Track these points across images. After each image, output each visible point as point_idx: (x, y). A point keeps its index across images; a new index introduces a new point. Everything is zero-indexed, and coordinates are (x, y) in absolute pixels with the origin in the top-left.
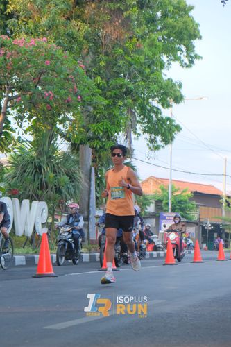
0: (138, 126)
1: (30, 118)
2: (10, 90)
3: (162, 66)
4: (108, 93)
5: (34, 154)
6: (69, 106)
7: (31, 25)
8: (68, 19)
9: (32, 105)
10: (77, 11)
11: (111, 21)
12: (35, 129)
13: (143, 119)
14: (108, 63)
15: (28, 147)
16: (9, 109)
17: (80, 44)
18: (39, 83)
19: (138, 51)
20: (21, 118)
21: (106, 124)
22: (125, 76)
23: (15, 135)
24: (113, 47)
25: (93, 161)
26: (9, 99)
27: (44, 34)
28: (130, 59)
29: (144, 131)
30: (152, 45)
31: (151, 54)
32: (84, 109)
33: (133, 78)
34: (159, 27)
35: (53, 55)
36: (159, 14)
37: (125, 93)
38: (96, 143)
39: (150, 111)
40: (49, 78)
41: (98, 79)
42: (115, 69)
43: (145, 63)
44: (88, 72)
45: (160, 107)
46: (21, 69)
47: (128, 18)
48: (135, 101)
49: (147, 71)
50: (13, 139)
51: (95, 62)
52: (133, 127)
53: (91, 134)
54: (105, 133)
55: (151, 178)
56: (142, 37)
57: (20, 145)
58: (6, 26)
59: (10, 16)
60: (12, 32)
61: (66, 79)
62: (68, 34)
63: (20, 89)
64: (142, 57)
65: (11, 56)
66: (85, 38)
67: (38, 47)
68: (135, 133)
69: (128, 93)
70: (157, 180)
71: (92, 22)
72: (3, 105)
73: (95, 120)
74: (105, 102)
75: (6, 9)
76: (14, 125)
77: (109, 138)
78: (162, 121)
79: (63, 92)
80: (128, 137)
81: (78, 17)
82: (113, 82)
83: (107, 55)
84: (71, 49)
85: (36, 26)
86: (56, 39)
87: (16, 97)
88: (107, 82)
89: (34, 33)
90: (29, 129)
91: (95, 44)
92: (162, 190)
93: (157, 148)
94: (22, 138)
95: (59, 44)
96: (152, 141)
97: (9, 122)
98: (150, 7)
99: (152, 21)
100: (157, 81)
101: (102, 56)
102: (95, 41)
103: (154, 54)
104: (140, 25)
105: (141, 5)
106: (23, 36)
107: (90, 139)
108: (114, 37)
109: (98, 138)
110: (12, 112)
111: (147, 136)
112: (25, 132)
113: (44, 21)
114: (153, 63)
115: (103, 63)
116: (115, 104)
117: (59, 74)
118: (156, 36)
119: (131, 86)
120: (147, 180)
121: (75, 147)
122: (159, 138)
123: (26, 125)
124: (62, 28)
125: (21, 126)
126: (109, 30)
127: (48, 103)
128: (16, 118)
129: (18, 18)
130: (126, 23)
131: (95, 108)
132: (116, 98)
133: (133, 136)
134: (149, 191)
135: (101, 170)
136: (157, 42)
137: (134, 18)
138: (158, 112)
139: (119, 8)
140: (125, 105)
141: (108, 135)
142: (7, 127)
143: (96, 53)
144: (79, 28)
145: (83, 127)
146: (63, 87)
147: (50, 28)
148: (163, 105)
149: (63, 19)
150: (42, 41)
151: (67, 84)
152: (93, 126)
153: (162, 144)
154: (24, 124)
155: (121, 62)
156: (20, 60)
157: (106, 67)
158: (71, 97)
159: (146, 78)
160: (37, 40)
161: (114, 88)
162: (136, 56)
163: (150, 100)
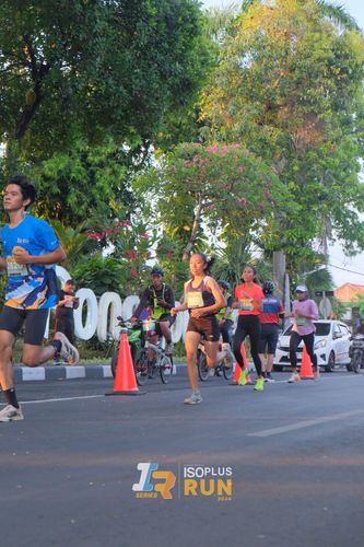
0: (333, 231)
1: (223, 225)
2: (203, 197)
3: (358, 169)
4: (302, 199)
5: (227, 261)
6: (262, 212)
7: (223, 132)
8: (260, 124)
9: (225, 212)
10: (269, 116)
11: (304, 125)
12: (228, 236)
13: (338, 224)
14: (302, 168)
15: (220, 254)
16: (202, 217)
17: (273, 150)
18: (232, 190)
19: (333, 154)
20: (215, 225)
21: (300, 230)
22: (319, 180)
23: (209, 243)
24: (307, 151)
25: (287, 268)
26: (202, 206)
27: (237, 141)
28: (324, 163)
29: (340, 237)
30: (347, 148)
31: (346, 157)
32: (278, 215)
33: (327, 182)
34: (354, 129)
35: (245, 161)
36: (354, 116)
37: (320, 198)
38: (291, 250)
39: (345, 216)
40: (243, 184)
41: (292, 184)
42: (309, 174)
43: (339, 166)
44: (281, 177)
45: (356, 211)
46: (215, 176)
47: (322, 121)
48: (330, 205)
49: (343, 174)
50: (206, 246)
51: (288, 167)
52: (328, 233)
53: (285, 240)
54: (298, 239)
55: (347, 284)
56: (337, 140)
57: (212, 252)
58: (198, 134)
59: (202, 124)
60: (204, 139)
61: (259, 185)
62: (261, 140)
63: (212, 196)
64: (337, 161)
65: (203, 164)
66: (278, 143)
67: (231, 154)
68: (330, 239)
69: (323, 197)
70: (353, 287)
71: (285, 126)
72: (196, 213)
73: (289, 226)
74: (300, 207)
75: (198, 117)
76: (207, 232)
77: (303, 245)
78: (358, 226)
79: (256, 198)
80: (323, 243)
81: (270, 122)
82: (307, 187)
83: (300, 159)
84: (264, 155)
85: (228, 133)
86: (248, 145)
87: (210, 204)
88: (301, 186)
89: (228, 139)
90: (223, 236)
91: (288, 148)
92: (359, 297)
93: (354, 253)
94: (216, 246)
95: (252, 150)
96: (348, 247)
97: (202, 230)
98: (345, 109)
99: (347, 122)
100: (353, 184)
101: (296, 160)
102: (288, 146)
103: (349, 157)
104: (334, 127)
105: (336, 107)
106: (216, 144)
107: (284, 246)
108: (307, 141)
109: (292, 245)
110: (204, 219)
111: (343, 241)
112: (219, 239)
113: (237, 127)
114: (349, 166)
115: (296, 168)
116: (309, 209)
117: (252, 180)
118: (351, 138)
119: (326, 190)
120: (343, 287)
121: (268, 253)
122: (355, 244)
123: (220, 232)
124: (254, 134)
125: (214, 233)
126: (302, 134)
127: (241, 209)
128: (209, 225)
129: (210, 125)
130: (320, 126)
131: (288, 214)
132: (311, 202)
133: (328, 242)
134: (344, 297)
135: (296, 277)
136: (352, 145)
137: (328, 120)
138: (354, 216)
139: (313, 111)
140: (320, 210)
141: (302, 242)
142: (200, 235)
143: (289, 158)
144: (272, 133)
145: (277, 233)
146: (256, 193)
147: (242, 134)
148: (359, 209)
149: (255, 125)
150: (234, 147)
151: (260, 190)
152: (287, 233)
153: (359, 249)
154: (217, 231)
155: (315, 167)
156: (213, 167)
157: (299, 172)
158: (265, 204)
159: (341, 182)
160: (230, 146)
161: (308, 193)
162: (330, 159)
163: (346, 205)
